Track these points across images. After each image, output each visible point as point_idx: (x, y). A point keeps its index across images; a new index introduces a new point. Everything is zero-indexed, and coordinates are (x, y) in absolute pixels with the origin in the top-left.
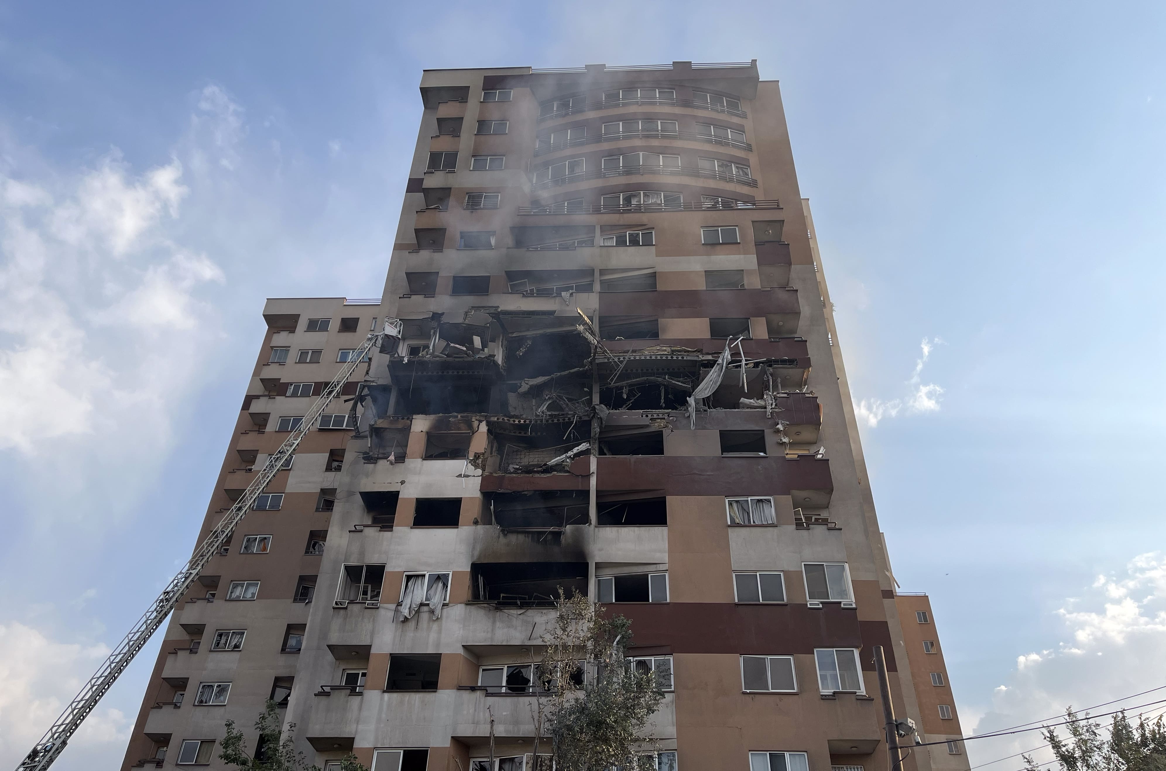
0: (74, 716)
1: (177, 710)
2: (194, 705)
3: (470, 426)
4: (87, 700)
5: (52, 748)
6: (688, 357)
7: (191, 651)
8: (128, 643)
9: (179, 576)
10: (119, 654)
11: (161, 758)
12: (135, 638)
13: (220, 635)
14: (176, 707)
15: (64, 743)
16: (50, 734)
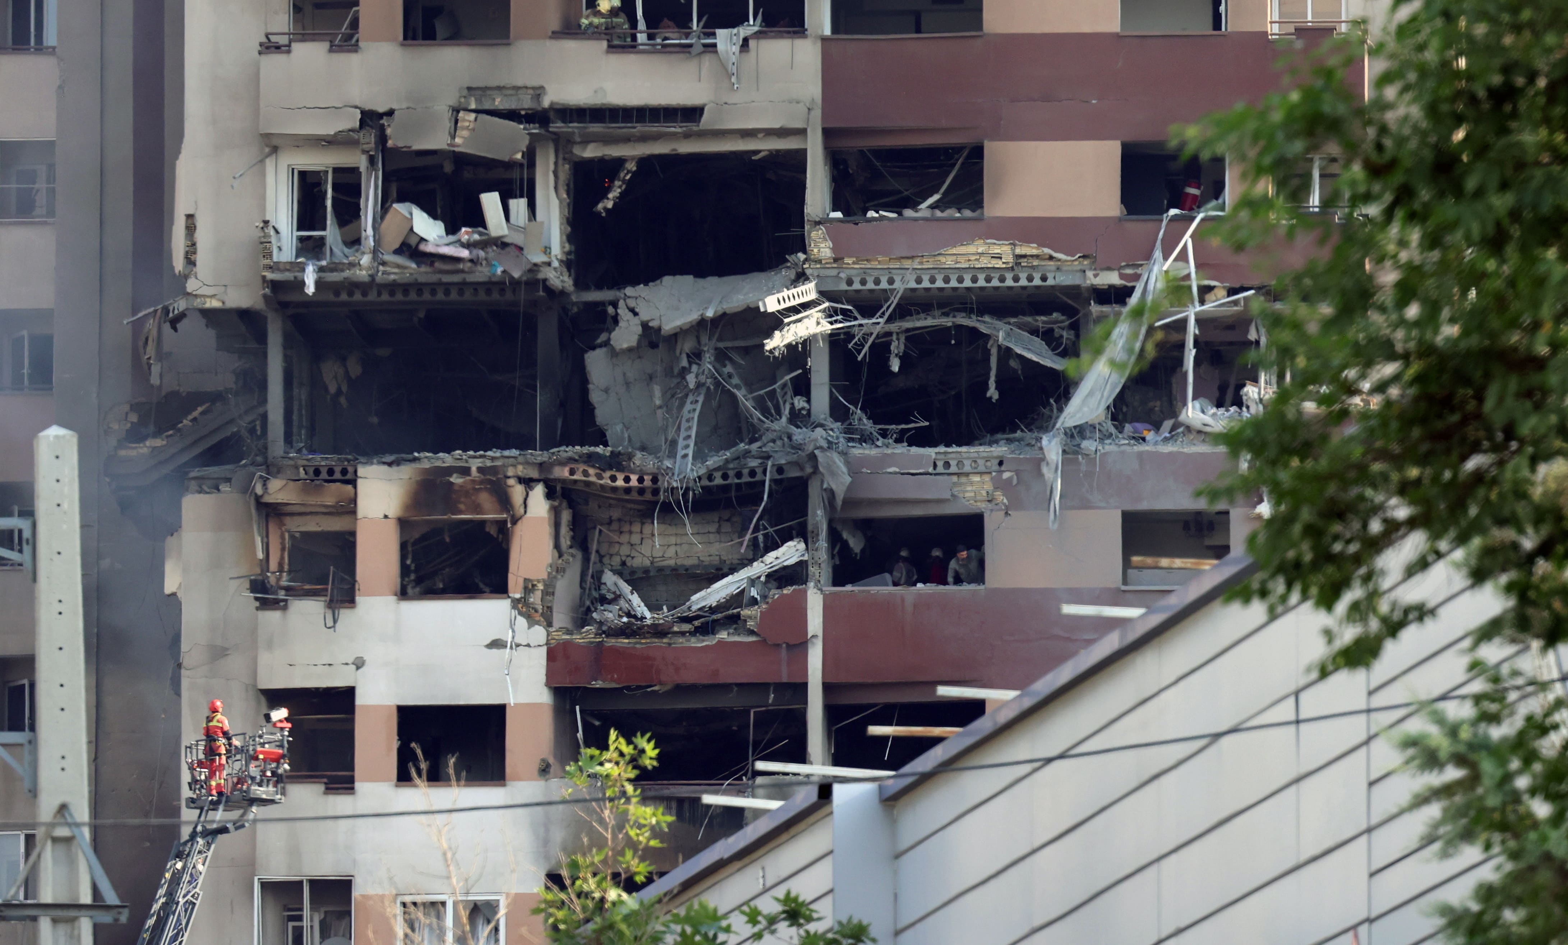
3: (504, 501)
6: (1058, 275)
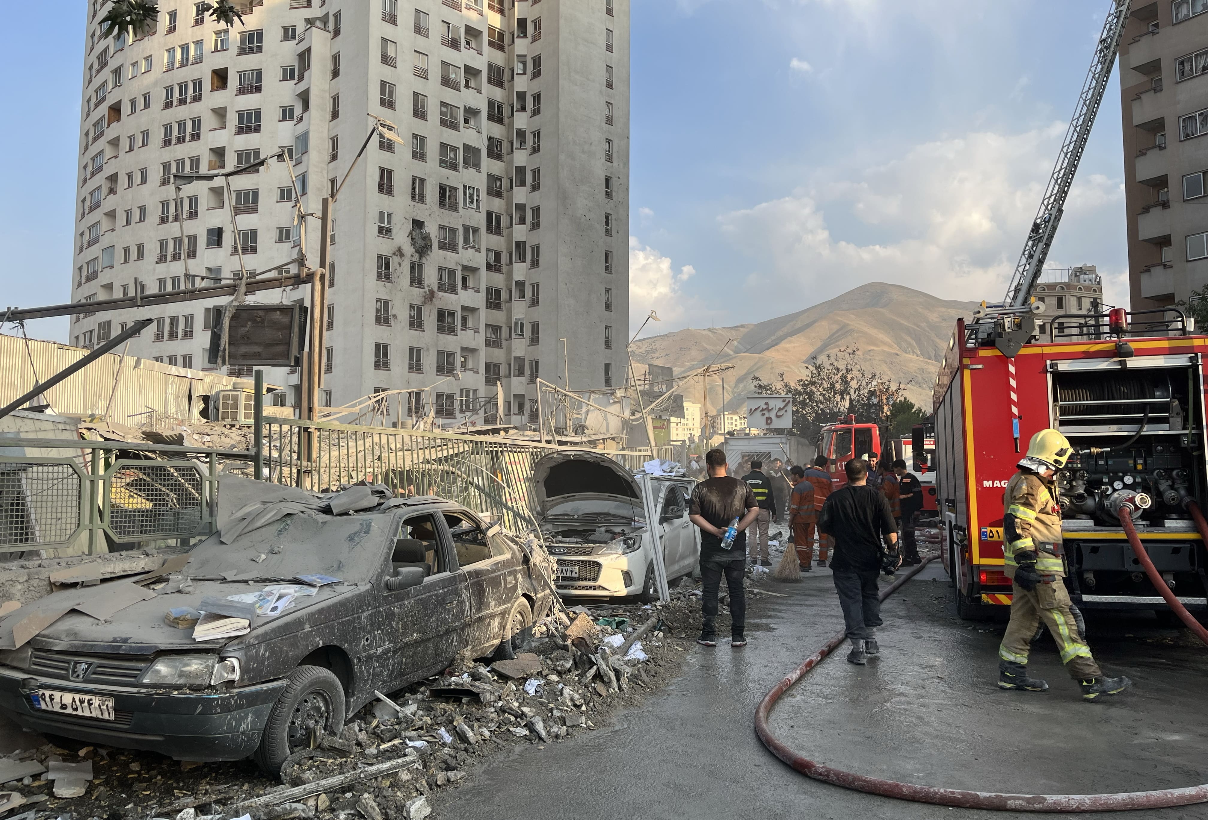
0: (1059, 185)
1: (1162, 152)
2: (1181, 141)
4: (1066, 168)
5: (1050, 218)
7: (1155, 90)
8: (1085, 103)
9: (1110, 19)
10: (1080, 116)
11: (1165, 199)
12: (1089, 96)
13: (1182, 63)
14: (1161, 148)
15: (1060, 211)
16: (1043, 208)
